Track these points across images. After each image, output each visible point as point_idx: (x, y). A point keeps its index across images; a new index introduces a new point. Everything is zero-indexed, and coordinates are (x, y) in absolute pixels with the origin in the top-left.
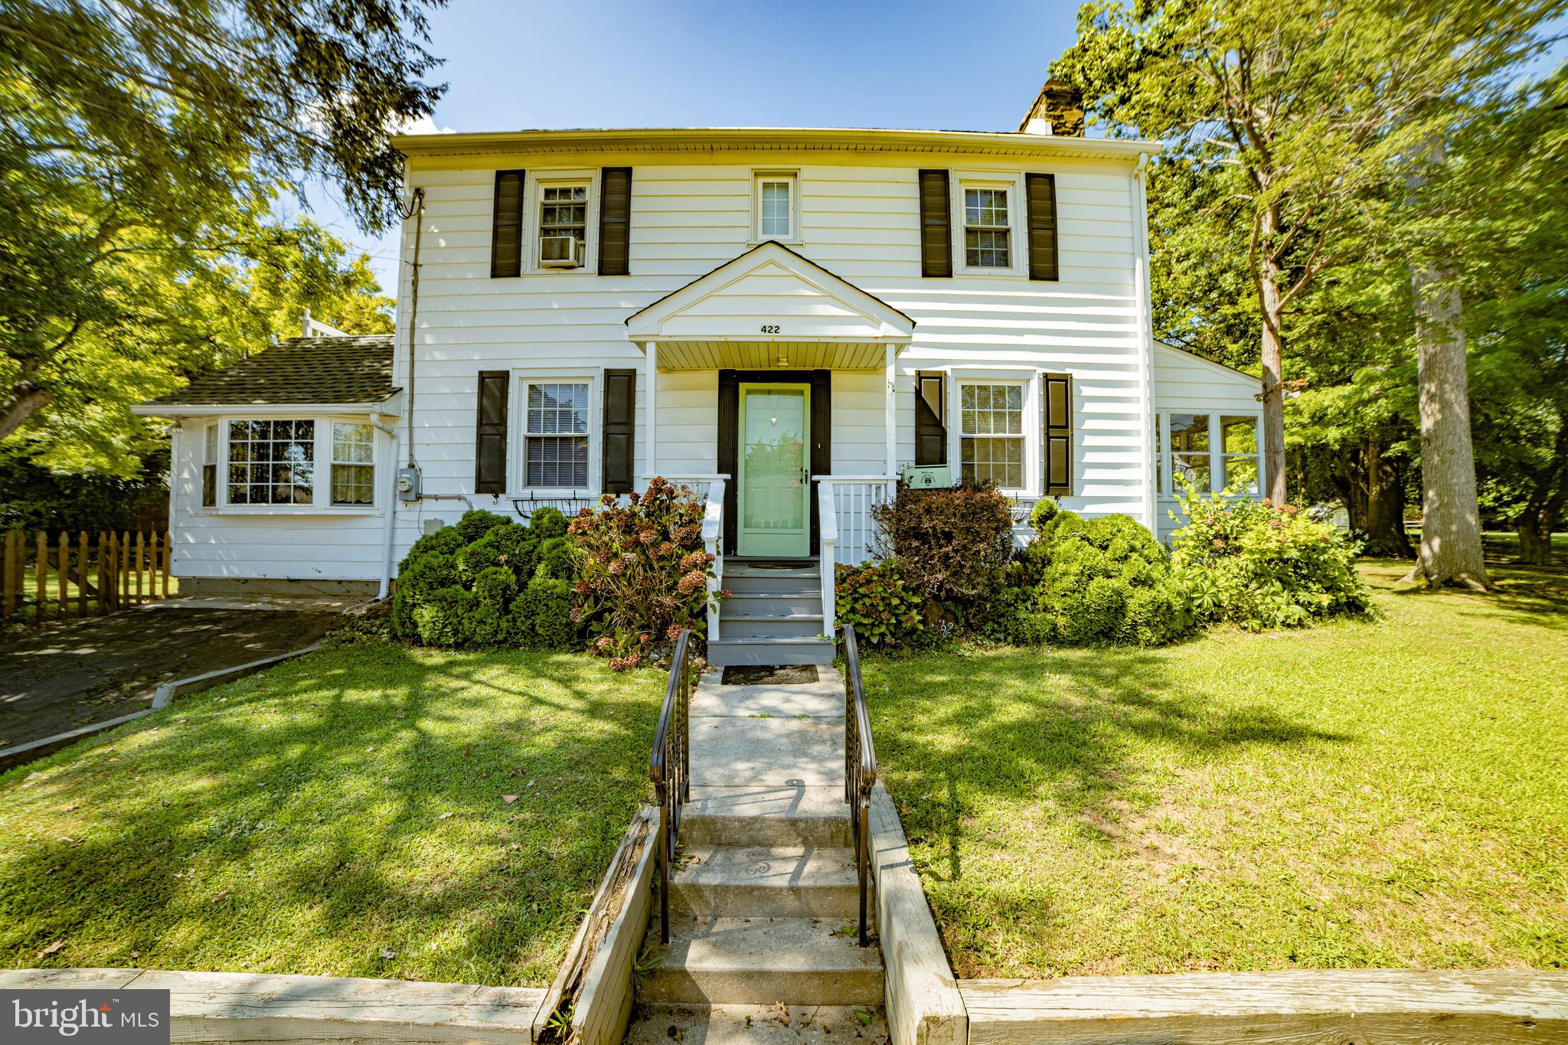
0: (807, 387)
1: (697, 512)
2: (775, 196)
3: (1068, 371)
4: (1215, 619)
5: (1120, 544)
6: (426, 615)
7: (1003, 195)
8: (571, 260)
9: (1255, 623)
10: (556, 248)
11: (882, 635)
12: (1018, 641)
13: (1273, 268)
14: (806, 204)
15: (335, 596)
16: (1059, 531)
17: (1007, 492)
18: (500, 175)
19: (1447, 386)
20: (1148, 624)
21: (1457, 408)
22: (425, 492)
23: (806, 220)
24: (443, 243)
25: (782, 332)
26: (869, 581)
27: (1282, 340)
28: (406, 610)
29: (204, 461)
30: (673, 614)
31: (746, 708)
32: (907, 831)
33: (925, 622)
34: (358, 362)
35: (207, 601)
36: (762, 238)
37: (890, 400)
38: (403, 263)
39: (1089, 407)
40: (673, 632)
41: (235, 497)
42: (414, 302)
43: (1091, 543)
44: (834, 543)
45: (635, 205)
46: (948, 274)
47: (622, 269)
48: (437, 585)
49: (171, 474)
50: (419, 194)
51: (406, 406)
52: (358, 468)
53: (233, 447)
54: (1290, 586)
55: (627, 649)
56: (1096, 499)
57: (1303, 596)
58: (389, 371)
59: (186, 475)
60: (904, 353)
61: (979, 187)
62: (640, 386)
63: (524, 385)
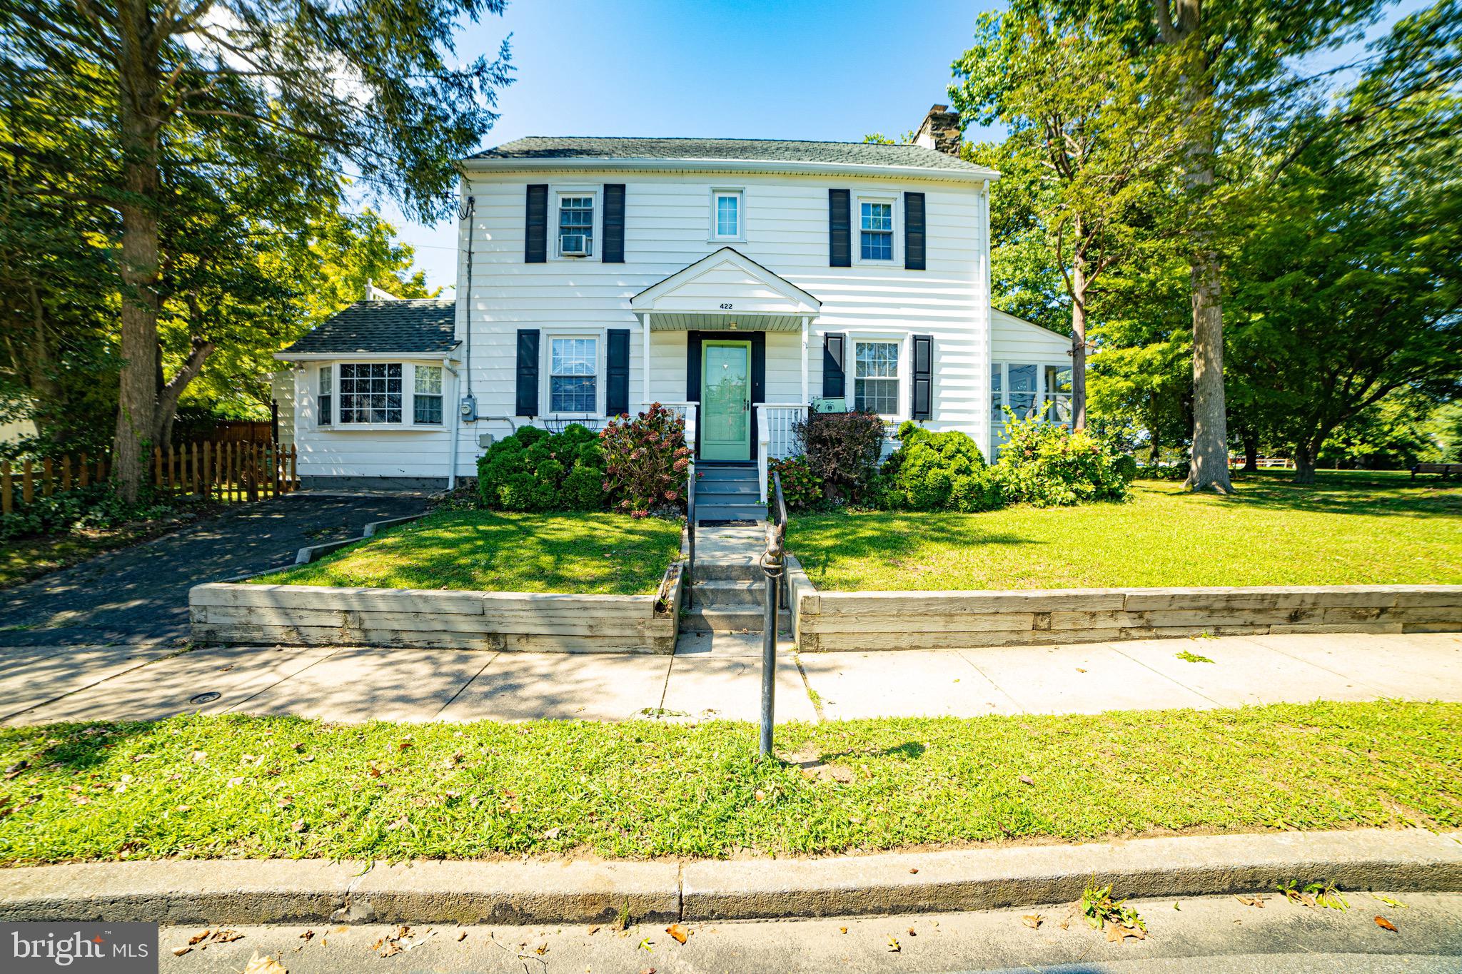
0: (749, 343)
1: (681, 422)
2: (727, 207)
3: (930, 334)
4: (1016, 500)
5: (950, 448)
6: (506, 491)
7: (888, 207)
8: (584, 251)
9: (1041, 502)
10: (573, 244)
11: (797, 501)
12: (883, 508)
13: (1080, 260)
14: (749, 213)
15: (415, 489)
16: (912, 440)
17: (883, 417)
18: (530, 188)
19: (1209, 348)
20: (965, 497)
21: (1215, 364)
22: (480, 415)
23: (749, 225)
24: (489, 237)
25: (734, 308)
26: (789, 468)
27: (1086, 313)
28: (491, 488)
29: (318, 393)
30: (668, 486)
31: (716, 535)
32: (803, 566)
33: (825, 495)
34: (420, 321)
35: (325, 493)
36: (718, 237)
37: (805, 353)
38: (461, 250)
39: (944, 359)
40: (670, 495)
41: (346, 418)
42: (470, 279)
43: (931, 447)
44: (767, 444)
45: (629, 212)
46: (848, 264)
47: (619, 258)
48: (512, 471)
49: (295, 404)
50: (471, 200)
51: (465, 354)
52: (432, 398)
53: (343, 382)
54: (1068, 479)
55: (640, 507)
56: (945, 421)
57: (1076, 486)
58: (453, 329)
59: (305, 403)
60: (815, 322)
61: (871, 202)
62: (633, 341)
63: (551, 340)
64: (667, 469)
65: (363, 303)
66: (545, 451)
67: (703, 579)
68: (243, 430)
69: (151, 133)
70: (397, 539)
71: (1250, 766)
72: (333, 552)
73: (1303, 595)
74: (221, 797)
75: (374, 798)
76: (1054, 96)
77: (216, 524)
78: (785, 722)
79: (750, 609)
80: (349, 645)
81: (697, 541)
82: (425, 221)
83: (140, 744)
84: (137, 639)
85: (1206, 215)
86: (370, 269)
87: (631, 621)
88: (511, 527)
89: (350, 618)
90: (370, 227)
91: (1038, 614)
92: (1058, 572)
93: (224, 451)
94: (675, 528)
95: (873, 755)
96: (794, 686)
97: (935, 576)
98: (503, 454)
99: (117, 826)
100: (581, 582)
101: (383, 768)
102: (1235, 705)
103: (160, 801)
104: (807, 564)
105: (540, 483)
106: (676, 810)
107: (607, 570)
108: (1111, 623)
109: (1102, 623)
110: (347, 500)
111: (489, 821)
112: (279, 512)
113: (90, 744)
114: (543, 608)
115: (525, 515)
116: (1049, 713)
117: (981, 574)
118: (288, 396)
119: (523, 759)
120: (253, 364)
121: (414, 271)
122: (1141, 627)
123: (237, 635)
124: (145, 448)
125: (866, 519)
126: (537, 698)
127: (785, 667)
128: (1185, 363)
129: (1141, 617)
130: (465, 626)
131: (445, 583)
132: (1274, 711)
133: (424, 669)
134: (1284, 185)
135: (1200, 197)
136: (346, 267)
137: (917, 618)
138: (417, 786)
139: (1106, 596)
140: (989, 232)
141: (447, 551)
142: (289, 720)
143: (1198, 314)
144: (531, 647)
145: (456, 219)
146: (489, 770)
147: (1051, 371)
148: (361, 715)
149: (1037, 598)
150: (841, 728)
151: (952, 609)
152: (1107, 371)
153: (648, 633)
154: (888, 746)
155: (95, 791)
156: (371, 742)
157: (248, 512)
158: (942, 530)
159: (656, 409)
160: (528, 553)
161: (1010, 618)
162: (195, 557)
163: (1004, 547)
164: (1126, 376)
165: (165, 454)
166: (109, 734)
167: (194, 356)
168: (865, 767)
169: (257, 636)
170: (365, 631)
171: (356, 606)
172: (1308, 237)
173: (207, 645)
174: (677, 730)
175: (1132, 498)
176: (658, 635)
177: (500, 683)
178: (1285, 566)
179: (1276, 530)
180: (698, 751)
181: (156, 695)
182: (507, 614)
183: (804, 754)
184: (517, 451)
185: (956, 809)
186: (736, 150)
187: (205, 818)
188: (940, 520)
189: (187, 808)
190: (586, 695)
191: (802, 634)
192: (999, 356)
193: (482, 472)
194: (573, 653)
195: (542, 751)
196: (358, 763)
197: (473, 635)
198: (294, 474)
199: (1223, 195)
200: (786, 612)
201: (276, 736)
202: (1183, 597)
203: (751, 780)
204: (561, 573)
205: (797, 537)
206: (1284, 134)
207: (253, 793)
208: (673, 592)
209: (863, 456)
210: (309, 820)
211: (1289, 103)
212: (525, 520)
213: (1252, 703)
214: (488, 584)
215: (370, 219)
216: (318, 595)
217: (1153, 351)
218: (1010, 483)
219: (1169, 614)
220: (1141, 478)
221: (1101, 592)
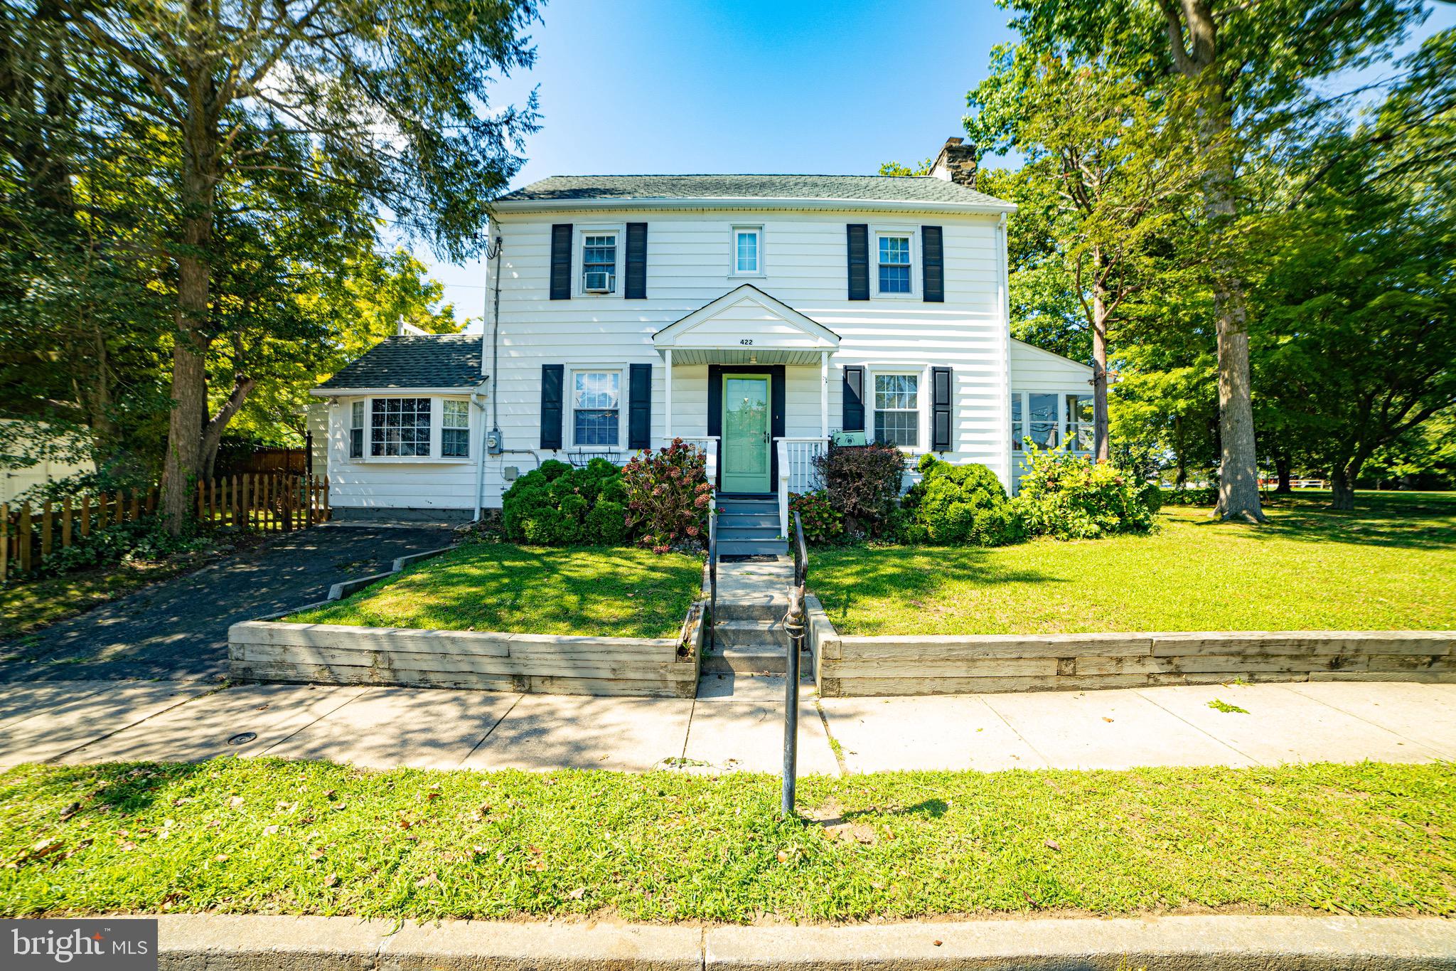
0: (769, 377)
1: (702, 458)
2: (747, 244)
3: (949, 365)
4: (1039, 533)
5: (971, 482)
6: (530, 524)
7: (905, 241)
8: (607, 288)
9: (1065, 535)
10: (596, 281)
11: (817, 536)
12: (904, 542)
13: (1100, 289)
14: (768, 249)
15: (441, 520)
16: (933, 474)
17: (902, 449)
18: (555, 228)
19: (1235, 374)
20: (987, 532)
21: (1241, 390)
22: (505, 448)
23: (769, 260)
24: (515, 275)
25: (754, 344)
26: (809, 503)
27: (1106, 342)
28: (517, 520)
29: (351, 426)
30: (690, 521)
31: (737, 571)
32: (824, 607)
33: (845, 530)
34: (448, 356)
35: (356, 523)
36: (738, 273)
37: (824, 388)
38: (488, 289)
39: (964, 391)
40: (692, 531)
41: (376, 451)
42: (497, 316)
43: (952, 481)
44: (788, 479)
45: (650, 250)
46: (867, 298)
47: (641, 294)
48: (536, 506)
49: (329, 436)
50: (499, 240)
51: (492, 389)
52: (459, 431)
53: (374, 417)
54: (1091, 511)
55: (662, 542)
56: (965, 453)
57: (1100, 518)
58: (480, 364)
59: (338, 436)
60: (835, 355)
61: (889, 236)
62: (655, 375)
63: (575, 374)
64: (688, 505)
65: (394, 338)
66: (568, 485)
67: (724, 619)
68: (279, 457)
69: (207, 188)
70: (425, 576)
71: (1291, 837)
72: (364, 588)
73: (1344, 641)
74: (257, 846)
75: (404, 851)
76: (1070, 130)
77: (253, 555)
78: (807, 776)
79: (771, 650)
80: (379, 684)
81: (718, 578)
82: (454, 259)
83: (182, 788)
84: (179, 674)
85: (1228, 245)
86: (402, 305)
87: (653, 665)
88: (536, 563)
89: (380, 658)
90: (403, 266)
91: (1063, 659)
92: (1083, 614)
93: (261, 482)
94: (697, 565)
95: (896, 813)
96: (816, 734)
97: (956, 619)
98: (528, 489)
99: (161, 875)
100: (604, 624)
101: (411, 819)
102: (1272, 763)
103: (199, 850)
104: (828, 604)
105: (563, 517)
106: (699, 871)
107: (630, 611)
108: (1139, 669)
109: (1128, 668)
110: (377, 531)
111: (515, 880)
112: (312, 543)
113: (135, 786)
114: (568, 651)
115: (550, 549)
116: (1075, 768)
117: (1004, 616)
118: (322, 428)
119: (548, 813)
120: (290, 396)
121: (443, 303)
122: (1170, 673)
123: (272, 673)
124: (190, 483)
125: (887, 554)
126: (562, 744)
127: (808, 713)
128: (1210, 387)
129: (1169, 663)
130: (493, 668)
131: (472, 625)
132: (1317, 772)
133: (452, 711)
134: (1309, 205)
135: (1221, 228)
136: (379, 303)
137: (939, 663)
138: (445, 840)
139: (1132, 641)
140: (1007, 257)
141: (474, 589)
142: (322, 765)
143: (1222, 340)
144: (555, 690)
145: (484, 258)
146: (516, 824)
147: (1071, 399)
148: (391, 761)
149: (1061, 643)
150: (863, 782)
151: (975, 654)
152: (1130, 395)
153: (670, 677)
154: (911, 803)
155: (140, 836)
156: (400, 792)
157: (283, 543)
158: (964, 567)
159: (677, 444)
160: (551, 592)
161: (1033, 663)
162: (233, 590)
163: (1026, 586)
164: (1150, 401)
165: (208, 487)
166: (153, 775)
167: (236, 393)
168: (887, 827)
169: (291, 674)
170: (394, 671)
171: (386, 646)
172: (1337, 259)
173: (244, 682)
174: (699, 781)
175: (1158, 529)
176: (680, 678)
177: (526, 727)
178: (1324, 608)
179: (1312, 567)
180: (721, 807)
181: (198, 734)
182: (532, 656)
183: (825, 811)
184: (541, 485)
185: (980, 875)
186: (755, 186)
187: (242, 869)
188: (963, 556)
189: (225, 858)
190: (611, 741)
191: (824, 679)
192: (1019, 386)
193: (508, 506)
194: (596, 696)
195: (568, 805)
196: (387, 813)
197: (499, 677)
198: (326, 503)
199: (1244, 226)
200: (807, 655)
201: (309, 782)
202: (1214, 642)
203: (773, 840)
204: (585, 613)
205: (817, 575)
206: (1306, 154)
207: (287, 843)
208: (695, 635)
209: (884, 489)
210: (341, 874)
211: (1311, 122)
212: (549, 554)
213: (1292, 762)
214: (513, 624)
215: (403, 258)
216: (350, 635)
217: (1177, 376)
218: (1032, 516)
219: (1199, 659)
220: (1168, 504)
221: (1127, 636)
